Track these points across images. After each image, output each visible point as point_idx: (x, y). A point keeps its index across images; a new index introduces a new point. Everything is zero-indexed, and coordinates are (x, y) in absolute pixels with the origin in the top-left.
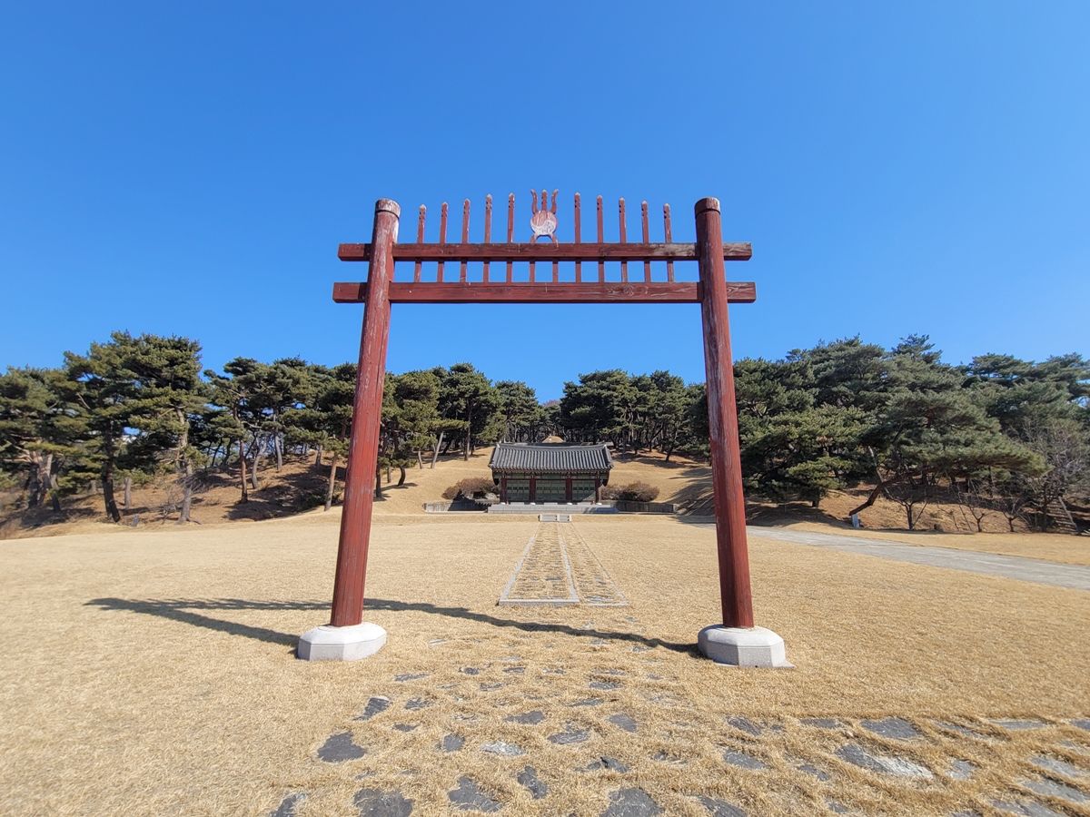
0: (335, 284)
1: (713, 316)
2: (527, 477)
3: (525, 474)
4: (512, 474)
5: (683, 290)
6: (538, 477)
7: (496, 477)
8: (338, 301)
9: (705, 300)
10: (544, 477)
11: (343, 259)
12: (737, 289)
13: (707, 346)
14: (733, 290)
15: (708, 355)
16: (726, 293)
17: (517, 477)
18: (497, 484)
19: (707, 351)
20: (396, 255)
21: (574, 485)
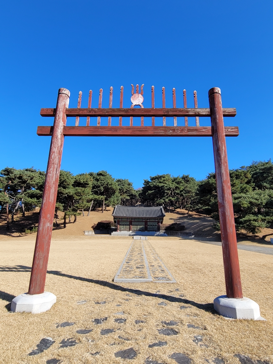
0: (39, 127)
1: (218, 142)
2: (128, 220)
3: (127, 219)
4: (122, 219)
5: (204, 130)
6: (133, 220)
7: (115, 220)
8: (39, 135)
9: (214, 135)
10: (135, 220)
11: (43, 115)
12: (229, 130)
13: (216, 157)
14: (228, 130)
15: (216, 161)
16: (224, 131)
17: (124, 220)
18: (115, 223)
19: (216, 159)
20: (68, 114)
21: (148, 224)
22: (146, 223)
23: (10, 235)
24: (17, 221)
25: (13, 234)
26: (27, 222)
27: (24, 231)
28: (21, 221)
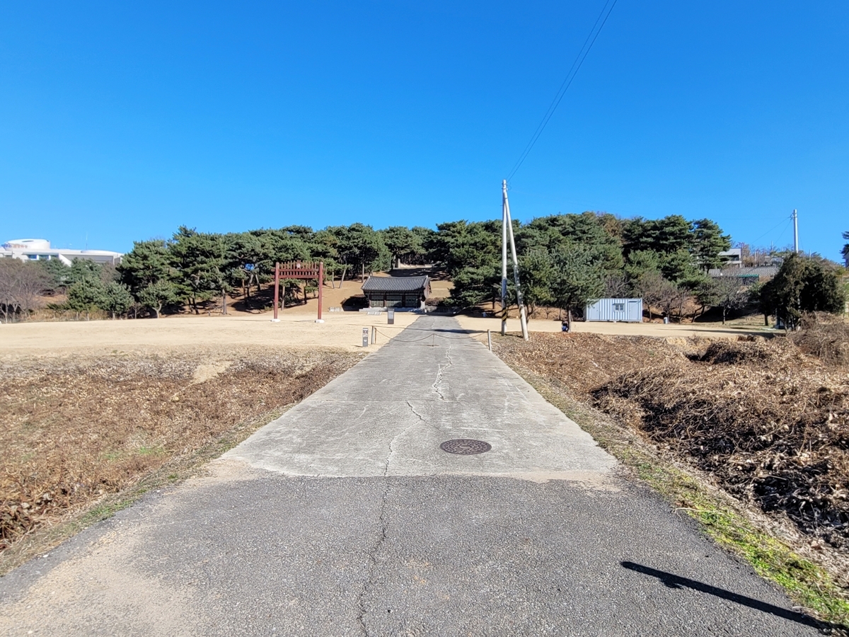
2: (382, 294)
3: (381, 292)
4: (374, 292)
6: (387, 294)
7: (366, 294)
10: (390, 294)
17: (377, 294)
21: (407, 298)
22: (404, 297)
23: (250, 312)
24: (252, 297)
25: (253, 311)
26: (264, 298)
27: (264, 309)
28: (257, 296)
